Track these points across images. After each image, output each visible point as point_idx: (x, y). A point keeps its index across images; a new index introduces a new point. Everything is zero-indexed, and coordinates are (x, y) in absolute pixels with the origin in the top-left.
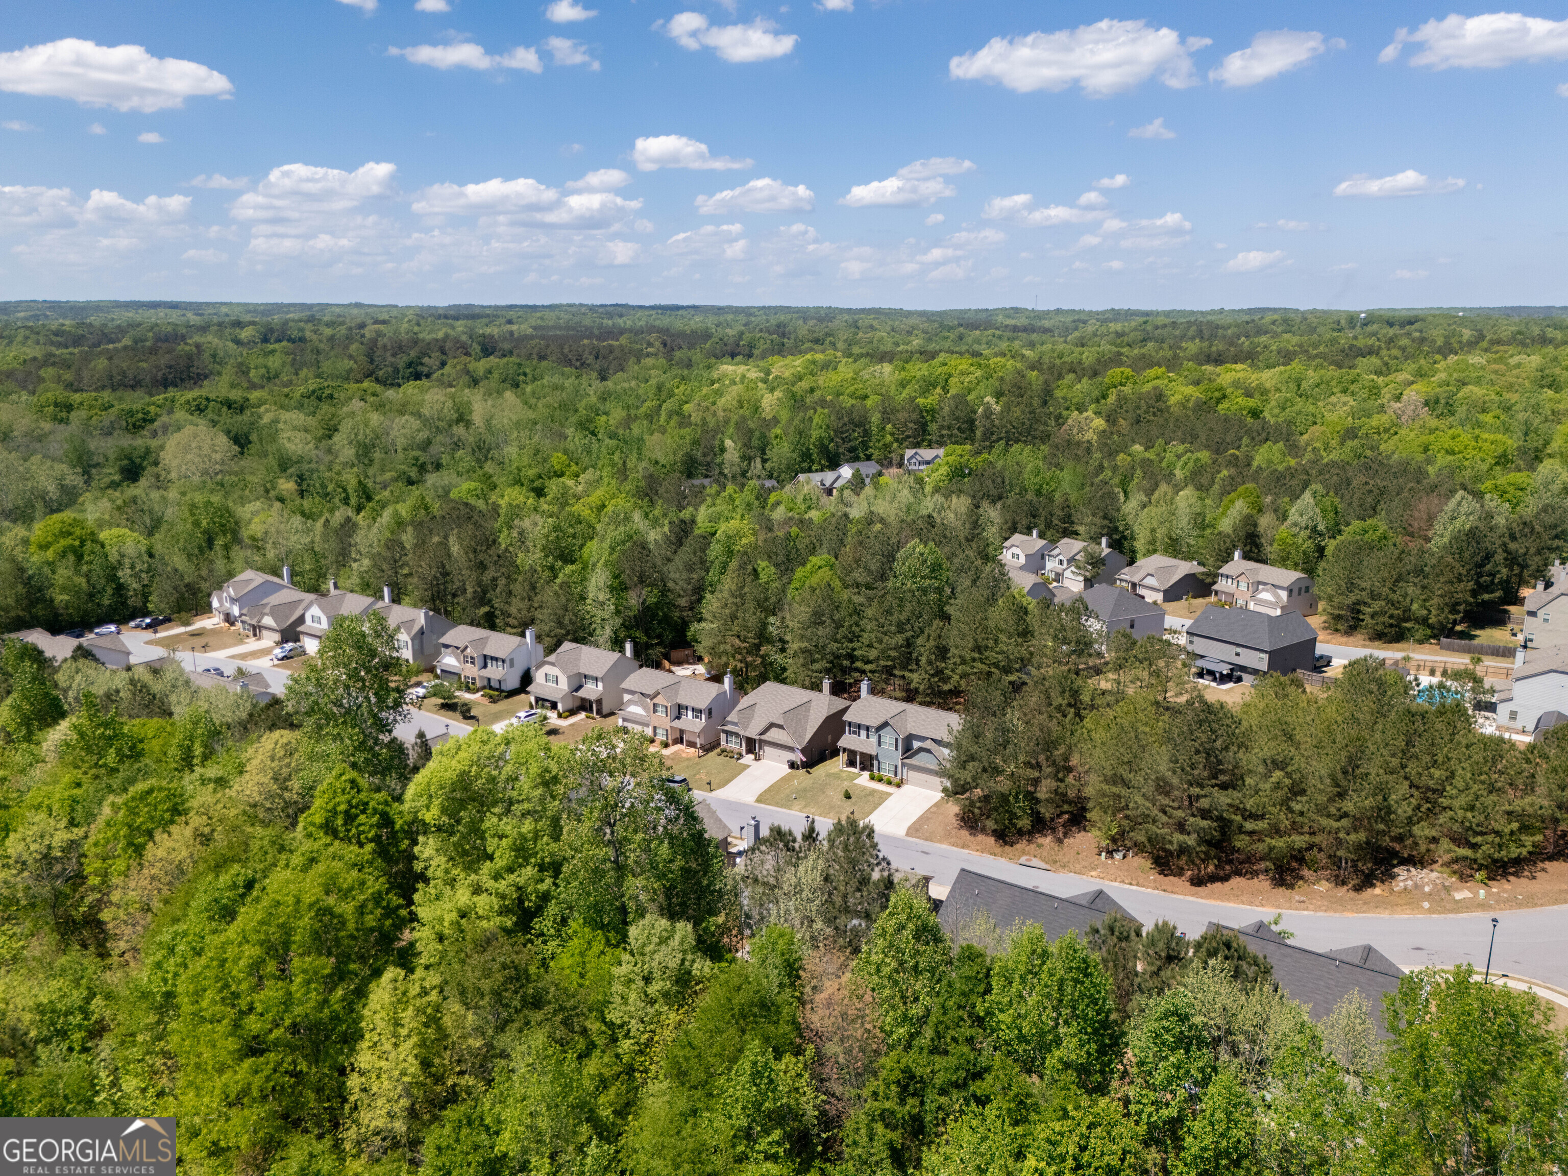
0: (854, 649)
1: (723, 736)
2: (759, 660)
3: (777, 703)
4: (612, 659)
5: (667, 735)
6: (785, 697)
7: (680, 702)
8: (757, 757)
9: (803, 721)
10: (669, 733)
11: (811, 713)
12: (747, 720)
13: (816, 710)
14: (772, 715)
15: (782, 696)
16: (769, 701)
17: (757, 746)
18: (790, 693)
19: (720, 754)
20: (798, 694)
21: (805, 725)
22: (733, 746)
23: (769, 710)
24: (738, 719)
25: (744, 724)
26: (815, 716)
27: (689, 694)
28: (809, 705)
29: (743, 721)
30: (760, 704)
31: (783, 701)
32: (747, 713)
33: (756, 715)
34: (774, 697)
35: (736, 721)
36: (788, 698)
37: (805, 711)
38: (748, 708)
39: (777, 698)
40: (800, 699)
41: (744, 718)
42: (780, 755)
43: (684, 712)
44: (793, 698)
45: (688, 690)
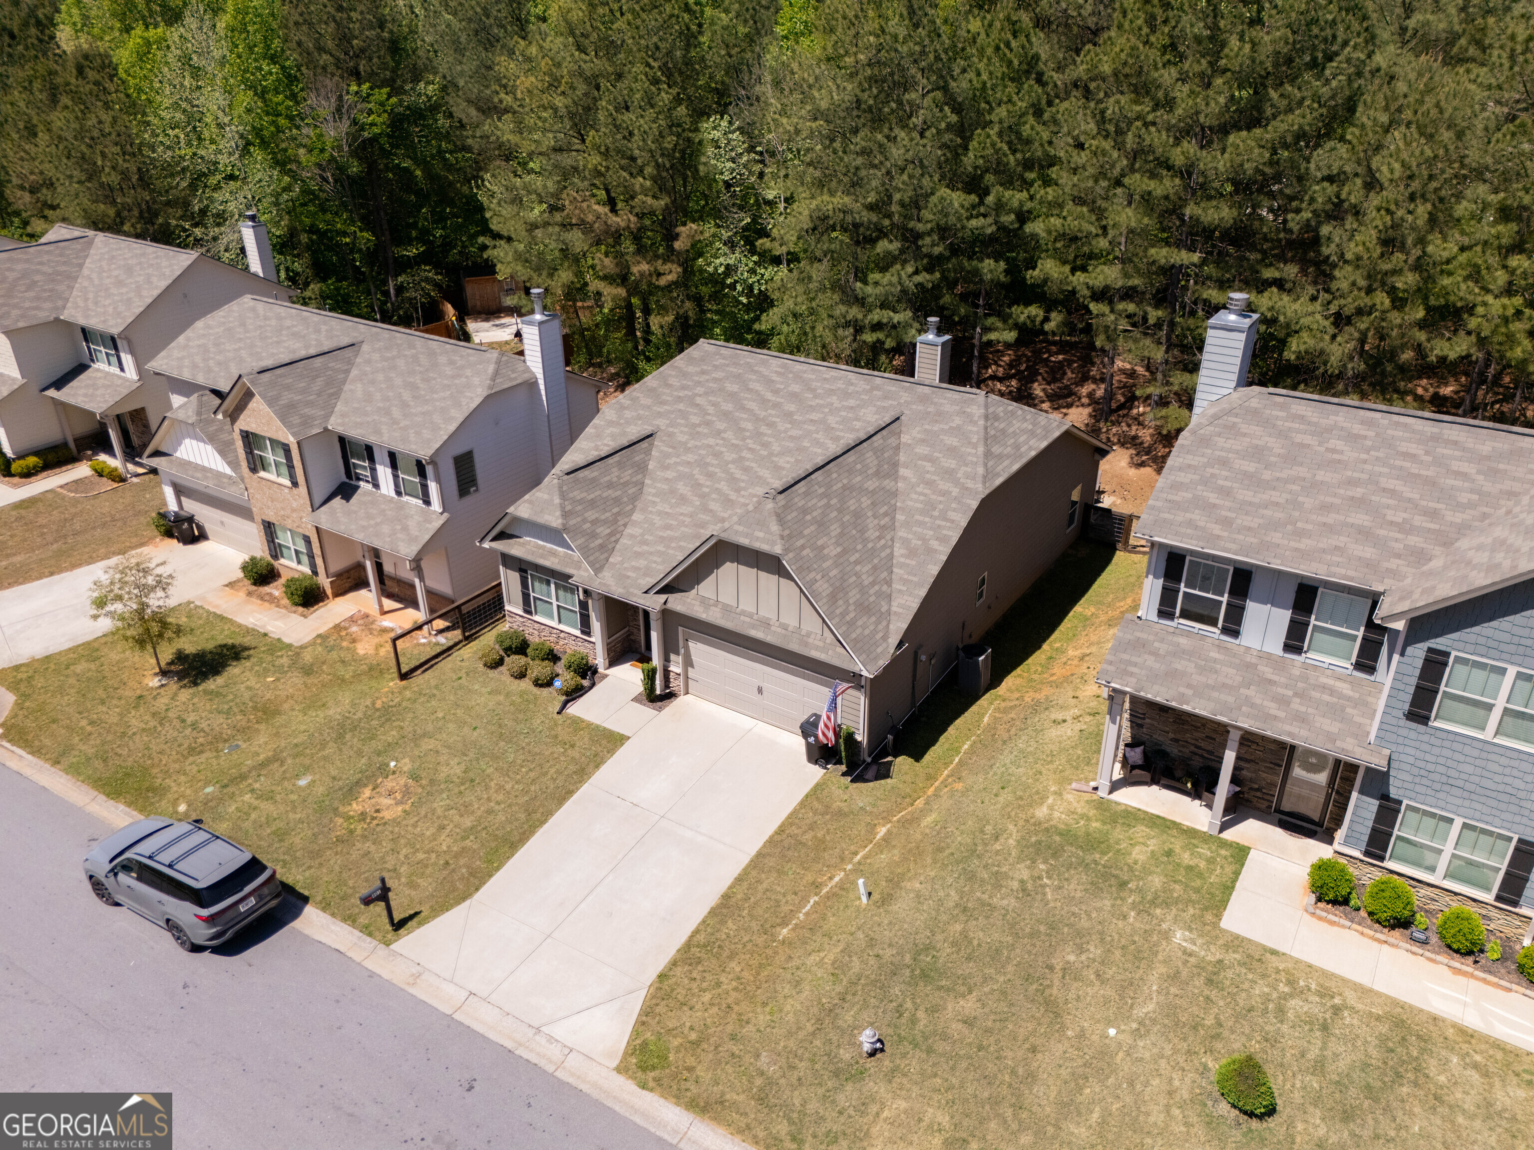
0: (1023, 217)
1: (510, 580)
2: (672, 273)
3: (744, 430)
4: (167, 272)
5: (311, 557)
6: (776, 406)
7: (340, 430)
8: (658, 682)
9: (872, 523)
10: (317, 550)
11: (905, 479)
12: (608, 514)
13: (928, 466)
14: (723, 486)
15: (764, 401)
16: (708, 424)
17: (654, 636)
18: (795, 388)
19: (500, 663)
20: (832, 392)
21: (883, 542)
22: (554, 623)
23: (707, 464)
24: (566, 515)
25: (594, 535)
26: (925, 495)
27: (378, 396)
28: (893, 441)
29: (585, 521)
30: (671, 435)
31: (771, 425)
32: (607, 478)
33: (649, 490)
34: (728, 407)
35: (554, 520)
36: (792, 407)
37: (877, 473)
38: (616, 458)
39: (743, 408)
40: (843, 414)
41: (592, 504)
42: (765, 686)
43: (364, 468)
44: (812, 409)
45: (380, 377)
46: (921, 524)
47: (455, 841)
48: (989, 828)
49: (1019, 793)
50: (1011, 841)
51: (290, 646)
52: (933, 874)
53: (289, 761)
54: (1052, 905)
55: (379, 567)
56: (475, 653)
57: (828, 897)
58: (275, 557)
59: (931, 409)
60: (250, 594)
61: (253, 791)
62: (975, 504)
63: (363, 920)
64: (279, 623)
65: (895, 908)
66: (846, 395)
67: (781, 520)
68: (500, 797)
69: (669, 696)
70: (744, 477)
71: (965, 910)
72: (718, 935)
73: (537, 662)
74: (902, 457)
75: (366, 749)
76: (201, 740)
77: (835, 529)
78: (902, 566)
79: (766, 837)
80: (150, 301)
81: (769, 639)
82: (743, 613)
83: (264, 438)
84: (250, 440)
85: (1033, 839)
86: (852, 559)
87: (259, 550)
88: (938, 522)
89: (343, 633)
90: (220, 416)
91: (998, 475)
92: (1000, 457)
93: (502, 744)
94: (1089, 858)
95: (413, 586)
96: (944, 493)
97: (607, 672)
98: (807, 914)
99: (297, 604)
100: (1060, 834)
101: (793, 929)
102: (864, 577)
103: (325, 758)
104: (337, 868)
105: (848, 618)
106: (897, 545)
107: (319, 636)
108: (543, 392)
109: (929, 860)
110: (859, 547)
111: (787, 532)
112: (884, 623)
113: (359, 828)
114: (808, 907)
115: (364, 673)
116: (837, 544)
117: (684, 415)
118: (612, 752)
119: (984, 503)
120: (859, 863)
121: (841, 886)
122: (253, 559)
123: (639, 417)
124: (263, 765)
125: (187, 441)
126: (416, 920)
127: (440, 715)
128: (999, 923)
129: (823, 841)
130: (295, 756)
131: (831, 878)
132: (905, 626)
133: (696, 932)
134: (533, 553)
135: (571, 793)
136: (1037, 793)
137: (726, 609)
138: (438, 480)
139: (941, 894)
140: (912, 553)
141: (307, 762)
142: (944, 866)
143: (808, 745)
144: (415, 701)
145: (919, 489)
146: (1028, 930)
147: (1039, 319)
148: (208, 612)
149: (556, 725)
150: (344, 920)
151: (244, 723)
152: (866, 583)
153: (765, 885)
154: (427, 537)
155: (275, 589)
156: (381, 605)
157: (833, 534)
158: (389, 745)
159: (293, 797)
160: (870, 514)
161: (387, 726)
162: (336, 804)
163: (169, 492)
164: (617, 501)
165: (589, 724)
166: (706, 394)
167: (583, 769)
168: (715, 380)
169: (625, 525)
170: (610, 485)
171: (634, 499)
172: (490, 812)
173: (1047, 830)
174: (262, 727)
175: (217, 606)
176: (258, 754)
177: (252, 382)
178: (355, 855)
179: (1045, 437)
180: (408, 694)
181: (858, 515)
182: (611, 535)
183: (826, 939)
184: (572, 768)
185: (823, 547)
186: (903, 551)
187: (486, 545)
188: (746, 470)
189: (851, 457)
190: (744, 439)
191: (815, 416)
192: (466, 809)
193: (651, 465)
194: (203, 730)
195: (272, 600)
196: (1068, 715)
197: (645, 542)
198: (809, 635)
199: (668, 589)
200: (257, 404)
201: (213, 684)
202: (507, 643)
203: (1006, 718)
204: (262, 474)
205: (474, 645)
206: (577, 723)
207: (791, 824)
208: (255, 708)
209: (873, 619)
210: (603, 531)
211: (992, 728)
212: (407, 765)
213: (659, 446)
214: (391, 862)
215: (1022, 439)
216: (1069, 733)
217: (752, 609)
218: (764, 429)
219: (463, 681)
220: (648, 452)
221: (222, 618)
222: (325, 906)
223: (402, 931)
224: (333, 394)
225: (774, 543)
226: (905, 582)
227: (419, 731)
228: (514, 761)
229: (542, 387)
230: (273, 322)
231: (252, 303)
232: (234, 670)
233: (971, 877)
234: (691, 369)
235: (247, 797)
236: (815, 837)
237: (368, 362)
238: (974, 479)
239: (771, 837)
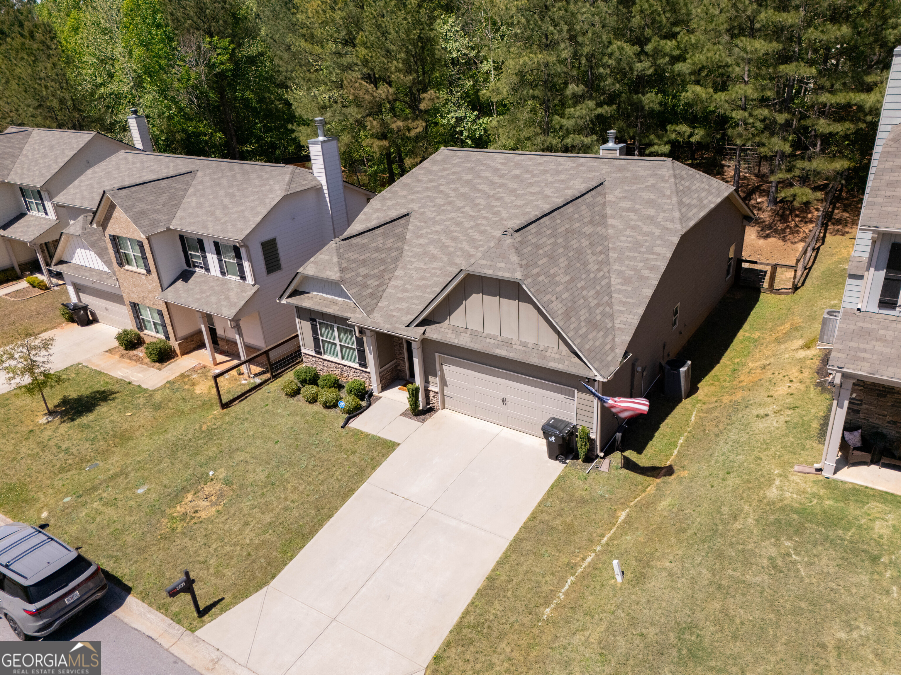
1: (304, 329)
2: (418, 127)
3: (479, 205)
4: (75, 146)
5: (164, 326)
6: (502, 186)
7: (179, 228)
8: (420, 399)
9: (591, 259)
10: (167, 321)
11: (613, 226)
12: (376, 271)
13: (631, 215)
14: (465, 246)
15: (492, 184)
16: (450, 203)
17: (416, 362)
18: (517, 172)
19: (298, 392)
20: (546, 172)
21: (601, 273)
22: (338, 360)
23: (451, 231)
24: (342, 270)
25: (365, 286)
26: (633, 237)
27: (207, 204)
28: (600, 199)
29: (358, 275)
30: (422, 214)
31: (500, 199)
32: (375, 244)
33: (408, 253)
34: (466, 190)
35: (333, 274)
36: (515, 186)
37: (591, 222)
38: (381, 230)
39: (477, 190)
40: (557, 185)
41: (364, 263)
42: (508, 397)
43: (198, 257)
44: (531, 185)
45: (209, 191)
46: (631, 258)
47: (257, 535)
48: (725, 509)
49: (746, 477)
50: (750, 520)
51: (146, 390)
52: (680, 553)
53: (132, 474)
54: (807, 581)
55: (212, 332)
56: (280, 386)
57: (584, 576)
58: (141, 329)
59: (628, 175)
60: (122, 356)
61: (101, 499)
62: (676, 240)
63: (175, 608)
64: (140, 375)
65: (650, 586)
66: (558, 172)
67: (519, 253)
68: (295, 497)
69: (429, 410)
70: (481, 238)
71: (720, 587)
72: (486, 616)
73: (325, 389)
74: (609, 211)
75: (192, 463)
76: (70, 461)
77: (563, 262)
78: (619, 292)
79: (521, 524)
80: (62, 164)
81: (512, 355)
82: (489, 336)
83: (125, 239)
84: (115, 240)
85: (772, 518)
86: (579, 285)
87: (130, 325)
88: (646, 256)
89: (186, 380)
90: (95, 226)
91: (690, 219)
92: (689, 206)
93: (298, 453)
94: (832, 534)
95: (236, 343)
96: (648, 234)
97: (381, 395)
98: (566, 594)
99: (154, 361)
100: (797, 512)
101: (555, 609)
102: (590, 300)
103: (160, 471)
104: (158, 562)
105: (581, 332)
106: (613, 276)
107: (168, 382)
108: (327, 196)
109: (674, 540)
110: (584, 276)
111: (524, 262)
112: (611, 337)
113: (180, 526)
114: (567, 587)
115: (199, 407)
116: (566, 273)
117: (431, 199)
118: (385, 456)
119: (683, 238)
120: (607, 544)
121: (594, 566)
122: (125, 331)
123: (398, 204)
124: (112, 478)
125: (78, 250)
126: (218, 606)
127: (251, 433)
128: (758, 600)
129: (571, 526)
130: (137, 471)
131: (583, 559)
132: (629, 338)
133: (466, 613)
134: (319, 304)
135: (352, 491)
136: (763, 476)
137: (474, 334)
138: (250, 260)
139: (693, 572)
140: (627, 281)
141: (146, 474)
142: (690, 546)
143: (549, 444)
144: (232, 424)
145: (627, 233)
146: (788, 607)
147: (687, 134)
148: (91, 370)
149: (340, 437)
150: (159, 609)
151: (104, 447)
152: (592, 304)
153: (525, 567)
154: (243, 302)
155: (140, 352)
156: (214, 359)
157: (562, 265)
158: (210, 458)
159: (132, 503)
160: (589, 251)
161: (210, 444)
162: (164, 507)
163: (71, 289)
164: (383, 261)
165: (367, 435)
166: (448, 183)
167: (362, 471)
168: (454, 173)
169: (390, 279)
170: (377, 250)
171: (396, 260)
172: (286, 509)
173: (783, 509)
174: (118, 449)
175: (98, 366)
176: (109, 470)
177: (113, 196)
178: (174, 550)
179: (718, 195)
180: (227, 419)
181: (579, 251)
182: (378, 286)
183: (587, 618)
184: (353, 470)
185: (555, 275)
186: (619, 280)
187: (284, 301)
188: (482, 232)
189: (569, 209)
190: (479, 211)
191: (534, 189)
192: (267, 507)
193: (408, 236)
194: (73, 454)
195: (138, 360)
196: (769, 410)
197: (406, 290)
198: (546, 349)
199: (425, 322)
200: (118, 213)
201: (85, 419)
202: (302, 377)
203: (710, 417)
204: (127, 267)
205: (280, 381)
206: (358, 434)
207: (542, 512)
208: (114, 436)
209: (601, 333)
210: (372, 282)
211: (700, 425)
212: (222, 473)
213: (414, 222)
214: (203, 555)
215: (703, 195)
216: (775, 424)
217: (495, 332)
218: (494, 203)
219: (270, 407)
220: (406, 226)
221: (100, 373)
222: (145, 597)
223: (206, 618)
224: (174, 205)
225: (514, 271)
226: (624, 304)
227: (234, 447)
228: (306, 467)
229: (326, 192)
230: (138, 165)
231: (125, 155)
232: (102, 409)
233: (720, 556)
234: (435, 168)
235: (96, 505)
236: (564, 522)
237: (201, 183)
238: (672, 221)
239: (526, 524)
